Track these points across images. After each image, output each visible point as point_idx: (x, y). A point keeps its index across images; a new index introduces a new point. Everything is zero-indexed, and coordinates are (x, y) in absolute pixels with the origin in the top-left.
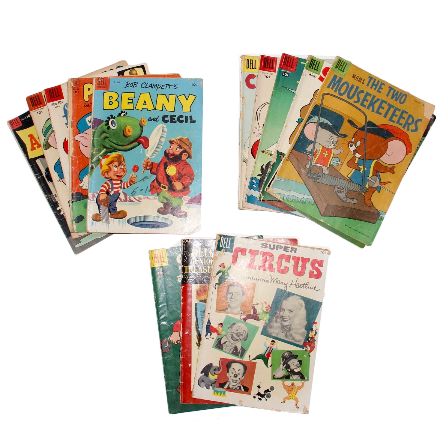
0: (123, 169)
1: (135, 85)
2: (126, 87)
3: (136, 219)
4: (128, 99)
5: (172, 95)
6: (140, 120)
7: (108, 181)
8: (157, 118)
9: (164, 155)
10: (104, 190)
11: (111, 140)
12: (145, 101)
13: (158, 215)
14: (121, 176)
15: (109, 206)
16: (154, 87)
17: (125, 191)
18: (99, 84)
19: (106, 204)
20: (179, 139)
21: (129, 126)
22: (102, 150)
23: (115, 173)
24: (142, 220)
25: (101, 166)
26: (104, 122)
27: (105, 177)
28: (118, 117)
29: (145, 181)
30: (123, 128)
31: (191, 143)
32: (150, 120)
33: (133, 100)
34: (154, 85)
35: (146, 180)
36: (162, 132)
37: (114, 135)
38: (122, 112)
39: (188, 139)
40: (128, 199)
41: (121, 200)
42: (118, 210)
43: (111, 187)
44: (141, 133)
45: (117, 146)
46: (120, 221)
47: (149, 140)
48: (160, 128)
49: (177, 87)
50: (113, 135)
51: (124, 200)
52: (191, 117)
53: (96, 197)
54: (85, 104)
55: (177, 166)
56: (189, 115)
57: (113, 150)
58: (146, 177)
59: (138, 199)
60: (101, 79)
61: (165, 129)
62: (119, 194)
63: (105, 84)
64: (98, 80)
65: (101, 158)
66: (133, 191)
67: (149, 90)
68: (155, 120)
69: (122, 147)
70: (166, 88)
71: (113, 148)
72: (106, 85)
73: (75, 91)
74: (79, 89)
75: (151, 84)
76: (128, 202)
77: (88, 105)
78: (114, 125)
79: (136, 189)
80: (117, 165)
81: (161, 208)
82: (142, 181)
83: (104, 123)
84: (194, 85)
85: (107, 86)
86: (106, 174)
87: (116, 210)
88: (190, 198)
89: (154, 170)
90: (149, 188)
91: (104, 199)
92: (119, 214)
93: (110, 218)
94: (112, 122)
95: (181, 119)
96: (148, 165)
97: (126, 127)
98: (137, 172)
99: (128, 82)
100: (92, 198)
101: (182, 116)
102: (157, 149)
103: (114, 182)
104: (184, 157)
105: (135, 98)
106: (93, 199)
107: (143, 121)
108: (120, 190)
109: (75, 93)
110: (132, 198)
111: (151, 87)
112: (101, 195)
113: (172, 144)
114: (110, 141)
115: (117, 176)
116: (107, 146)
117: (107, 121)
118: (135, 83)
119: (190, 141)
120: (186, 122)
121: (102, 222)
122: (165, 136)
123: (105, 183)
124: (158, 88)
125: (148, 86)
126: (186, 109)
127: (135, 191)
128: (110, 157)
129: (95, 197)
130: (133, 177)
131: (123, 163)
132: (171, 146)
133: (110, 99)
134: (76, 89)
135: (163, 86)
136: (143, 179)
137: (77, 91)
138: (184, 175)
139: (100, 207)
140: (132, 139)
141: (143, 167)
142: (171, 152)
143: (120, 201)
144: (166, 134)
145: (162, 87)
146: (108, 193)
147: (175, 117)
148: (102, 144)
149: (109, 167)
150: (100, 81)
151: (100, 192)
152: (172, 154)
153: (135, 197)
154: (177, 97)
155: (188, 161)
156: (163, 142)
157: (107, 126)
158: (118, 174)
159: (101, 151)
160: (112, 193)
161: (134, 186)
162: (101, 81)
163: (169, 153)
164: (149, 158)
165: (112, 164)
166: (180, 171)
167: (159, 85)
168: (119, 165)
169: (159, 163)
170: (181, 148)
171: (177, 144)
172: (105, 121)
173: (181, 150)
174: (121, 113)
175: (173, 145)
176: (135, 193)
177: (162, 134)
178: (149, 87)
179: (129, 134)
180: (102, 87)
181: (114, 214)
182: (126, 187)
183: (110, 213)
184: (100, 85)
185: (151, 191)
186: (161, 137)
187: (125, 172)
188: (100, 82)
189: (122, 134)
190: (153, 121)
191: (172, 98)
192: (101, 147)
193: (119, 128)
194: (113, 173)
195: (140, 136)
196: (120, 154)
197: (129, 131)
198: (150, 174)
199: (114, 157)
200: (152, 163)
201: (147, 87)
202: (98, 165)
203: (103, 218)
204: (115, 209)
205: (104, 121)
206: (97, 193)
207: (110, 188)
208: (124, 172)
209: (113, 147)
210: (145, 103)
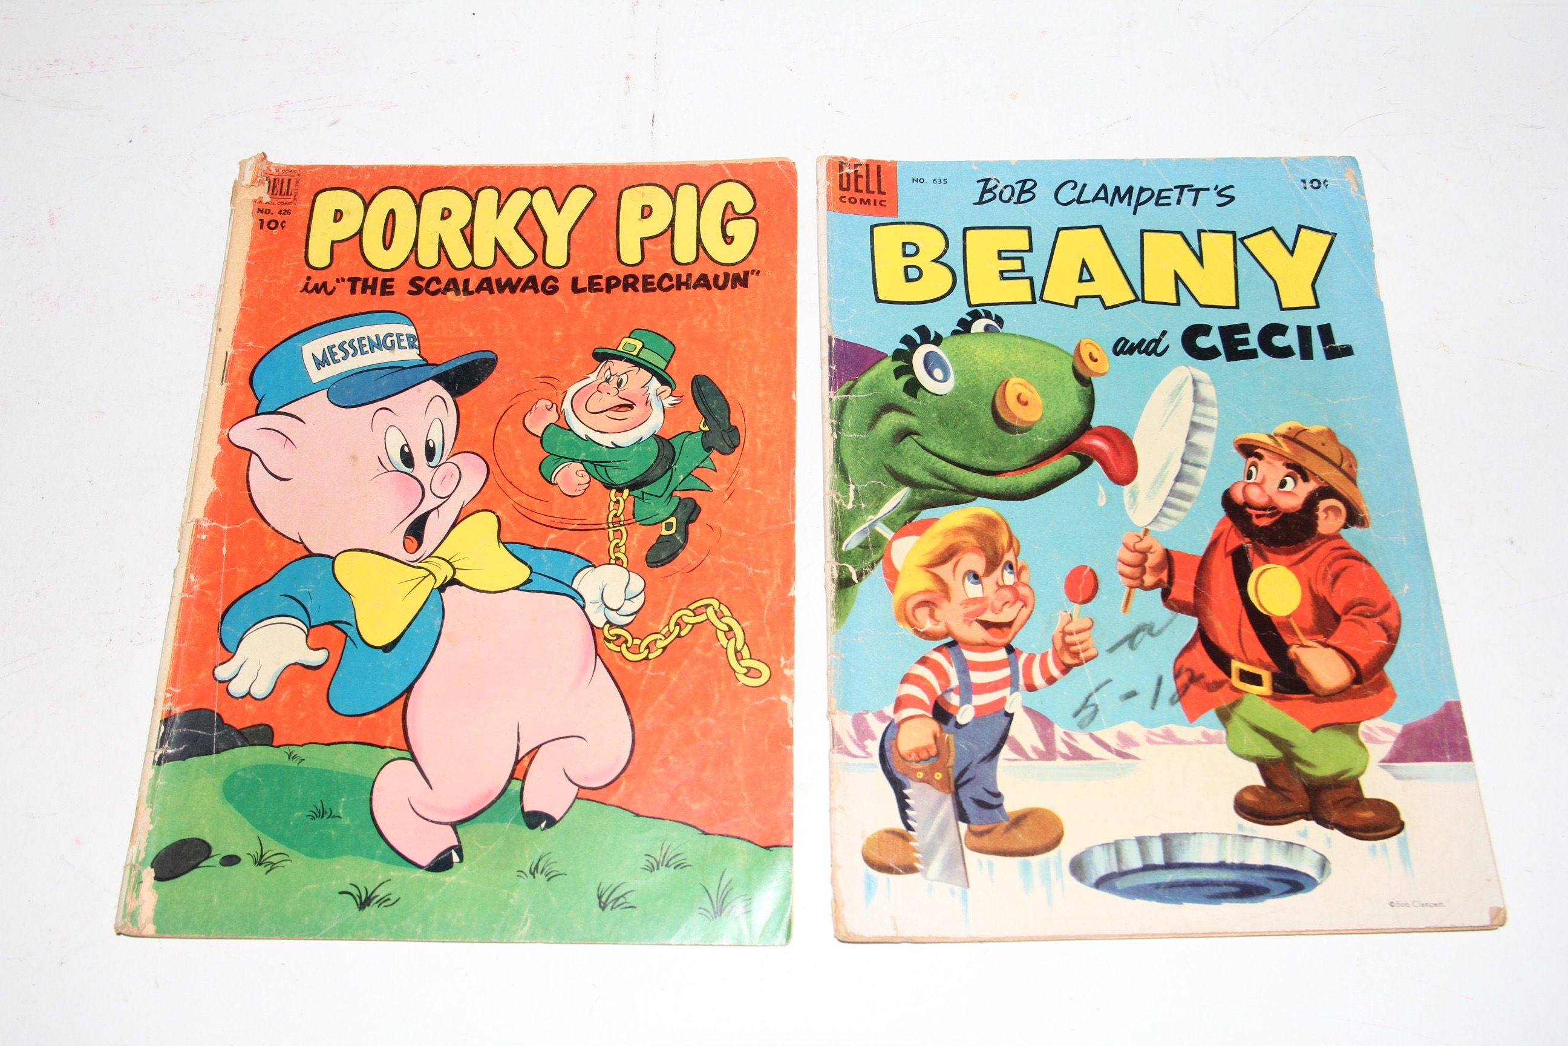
0: (1012, 588)
1: (1022, 192)
2: (981, 202)
3: (1118, 852)
4: (1000, 257)
5: (1211, 231)
6: (1072, 351)
7: (938, 649)
8: (1158, 342)
9: (1221, 513)
10: (922, 701)
11: (932, 445)
12: (1084, 264)
13: (1240, 827)
14: (1009, 624)
15: (958, 786)
16: (1121, 200)
17: (1035, 700)
18: (845, 186)
19: (938, 776)
20: (1284, 436)
21: (1022, 381)
22: (891, 493)
23: (972, 608)
24: (1157, 857)
25: (892, 576)
26: (889, 360)
27: (916, 632)
28: (957, 338)
29: (1141, 647)
30: (989, 387)
31: (1347, 450)
32: (1123, 348)
33: (1021, 259)
34: (1117, 190)
35: (1145, 641)
36: (1193, 404)
37: (943, 420)
38: (975, 316)
39: (1331, 435)
40: (1061, 747)
41: (1018, 749)
42: (1012, 805)
43: (955, 682)
44: (1085, 410)
45: (965, 472)
46: (1026, 868)
47: (1135, 443)
48: (1180, 388)
49: (1232, 199)
50: (940, 422)
51: (1035, 750)
52: (1326, 332)
53: (879, 736)
54: (309, 278)
55: (1301, 565)
56: (1313, 320)
57: (950, 494)
58: (1147, 629)
59: (1114, 743)
60: (856, 166)
61: (1208, 391)
62: (1004, 721)
63: (873, 187)
64: (841, 169)
65: (888, 534)
66: (1082, 699)
67: (1098, 212)
68: (1150, 348)
69: (994, 478)
70: (1179, 202)
71: (945, 485)
72: (880, 192)
73: (267, 218)
74: (288, 212)
75: (1104, 187)
76: (1060, 761)
77: (324, 284)
78: (938, 373)
79: (1097, 690)
80: (980, 569)
81: (1251, 789)
82: (1126, 646)
83: (888, 366)
84: (1316, 184)
85: (883, 197)
86: (922, 613)
87: (1000, 805)
88: (1398, 729)
89: (1183, 590)
90: (1170, 687)
91: (926, 749)
92: (1014, 831)
93: (967, 851)
94: (930, 362)
95: (1278, 341)
96: (1147, 565)
97: (1004, 384)
98: (1094, 601)
99: (987, 181)
100: (854, 741)
101: (1281, 330)
102: (1181, 487)
103: (969, 655)
104: (1328, 521)
105: (1031, 250)
106: (863, 748)
107: (1091, 355)
108: (1009, 699)
109: (265, 226)
110: (1084, 742)
111: (1106, 198)
112: (903, 727)
113: (1253, 459)
114: (924, 448)
115: (987, 625)
116: (916, 472)
117: (904, 357)
118: (1024, 182)
119: (1341, 440)
120: (1307, 353)
121: (925, 875)
122: (1214, 424)
123: (923, 661)
124: (1138, 204)
125: (1088, 195)
126: (1297, 293)
127: (1095, 699)
128: (938, 527)
129: (873, 738)
130: (1072, 627)
131: (1009, 557)
132: (1253, 468)
133: (905, 255)
134: (275, 209)
135: (1164, 194)
136: (1130, 639)
137: (280, 218)
138: (1346, 613)
139: (905, 791)
140: (1042, 441)
141: (1122, 574)
142: (1256, 496)
143: (1014, 756)
144: (1214, 412)
145: (1159, 197)
146: (941, 713)
147: (1248, 331)
148: (887, 462)
149: (937, 578)
150: (848, 175)
151: (897, 709)
152: (1264, 509)
153: (1098, 734)
154: (1242, 240)
155: (1352, 536)
156: (1210, 452)
157: (904, 379)
158: (988, 616)
159: (882, 499)
160: (965, 715)
161: (1084, 677)
162: (857, 176)
163: (1247, 504)
164: (1147, 531)
165: (949, 566)
166: (1322, 590)
167: (1142, 190)
168: (991, 566)
169: (1200, 552)
170: (1306, 479)
171: (1281, 456)
172: (890, 353)
173: (1306, 484)
174: (969, 319)
175: (1260, 463)
176: (1096, 711)
177: (1194, 413)
178: (1096, 198)
179: (1021, 414)
180: (862, 200)
181: (988, 832)
182: (1038, 680)
183: (963, 826)
184: (852, 193)
185: (1180, 699)
186: (1194, 426)
187: (1025, 605)
188: (852, 178)
189: (987, 418)
190: (1140, 352)
191: (1218, 248)
192: (883, 480)
193: (969, 389)
194: (962, 611)
195: (1084, 427)
196: (990, 512)
197: (1026, 404)
198: (1167, 611)
199: (957, 531)
200: (1168, 555)
201: (1088, 202)
202: (873, 566)
203: (930, 852)
204: (994, 801)
205: (885, 356)
206: (881, 716)
207: (952, 690)
208: (1019, 604)
209: (946, 480)
210: (1085, 273)
